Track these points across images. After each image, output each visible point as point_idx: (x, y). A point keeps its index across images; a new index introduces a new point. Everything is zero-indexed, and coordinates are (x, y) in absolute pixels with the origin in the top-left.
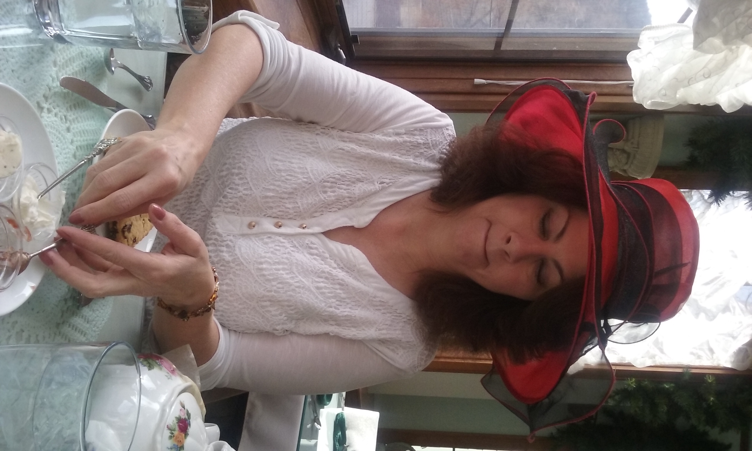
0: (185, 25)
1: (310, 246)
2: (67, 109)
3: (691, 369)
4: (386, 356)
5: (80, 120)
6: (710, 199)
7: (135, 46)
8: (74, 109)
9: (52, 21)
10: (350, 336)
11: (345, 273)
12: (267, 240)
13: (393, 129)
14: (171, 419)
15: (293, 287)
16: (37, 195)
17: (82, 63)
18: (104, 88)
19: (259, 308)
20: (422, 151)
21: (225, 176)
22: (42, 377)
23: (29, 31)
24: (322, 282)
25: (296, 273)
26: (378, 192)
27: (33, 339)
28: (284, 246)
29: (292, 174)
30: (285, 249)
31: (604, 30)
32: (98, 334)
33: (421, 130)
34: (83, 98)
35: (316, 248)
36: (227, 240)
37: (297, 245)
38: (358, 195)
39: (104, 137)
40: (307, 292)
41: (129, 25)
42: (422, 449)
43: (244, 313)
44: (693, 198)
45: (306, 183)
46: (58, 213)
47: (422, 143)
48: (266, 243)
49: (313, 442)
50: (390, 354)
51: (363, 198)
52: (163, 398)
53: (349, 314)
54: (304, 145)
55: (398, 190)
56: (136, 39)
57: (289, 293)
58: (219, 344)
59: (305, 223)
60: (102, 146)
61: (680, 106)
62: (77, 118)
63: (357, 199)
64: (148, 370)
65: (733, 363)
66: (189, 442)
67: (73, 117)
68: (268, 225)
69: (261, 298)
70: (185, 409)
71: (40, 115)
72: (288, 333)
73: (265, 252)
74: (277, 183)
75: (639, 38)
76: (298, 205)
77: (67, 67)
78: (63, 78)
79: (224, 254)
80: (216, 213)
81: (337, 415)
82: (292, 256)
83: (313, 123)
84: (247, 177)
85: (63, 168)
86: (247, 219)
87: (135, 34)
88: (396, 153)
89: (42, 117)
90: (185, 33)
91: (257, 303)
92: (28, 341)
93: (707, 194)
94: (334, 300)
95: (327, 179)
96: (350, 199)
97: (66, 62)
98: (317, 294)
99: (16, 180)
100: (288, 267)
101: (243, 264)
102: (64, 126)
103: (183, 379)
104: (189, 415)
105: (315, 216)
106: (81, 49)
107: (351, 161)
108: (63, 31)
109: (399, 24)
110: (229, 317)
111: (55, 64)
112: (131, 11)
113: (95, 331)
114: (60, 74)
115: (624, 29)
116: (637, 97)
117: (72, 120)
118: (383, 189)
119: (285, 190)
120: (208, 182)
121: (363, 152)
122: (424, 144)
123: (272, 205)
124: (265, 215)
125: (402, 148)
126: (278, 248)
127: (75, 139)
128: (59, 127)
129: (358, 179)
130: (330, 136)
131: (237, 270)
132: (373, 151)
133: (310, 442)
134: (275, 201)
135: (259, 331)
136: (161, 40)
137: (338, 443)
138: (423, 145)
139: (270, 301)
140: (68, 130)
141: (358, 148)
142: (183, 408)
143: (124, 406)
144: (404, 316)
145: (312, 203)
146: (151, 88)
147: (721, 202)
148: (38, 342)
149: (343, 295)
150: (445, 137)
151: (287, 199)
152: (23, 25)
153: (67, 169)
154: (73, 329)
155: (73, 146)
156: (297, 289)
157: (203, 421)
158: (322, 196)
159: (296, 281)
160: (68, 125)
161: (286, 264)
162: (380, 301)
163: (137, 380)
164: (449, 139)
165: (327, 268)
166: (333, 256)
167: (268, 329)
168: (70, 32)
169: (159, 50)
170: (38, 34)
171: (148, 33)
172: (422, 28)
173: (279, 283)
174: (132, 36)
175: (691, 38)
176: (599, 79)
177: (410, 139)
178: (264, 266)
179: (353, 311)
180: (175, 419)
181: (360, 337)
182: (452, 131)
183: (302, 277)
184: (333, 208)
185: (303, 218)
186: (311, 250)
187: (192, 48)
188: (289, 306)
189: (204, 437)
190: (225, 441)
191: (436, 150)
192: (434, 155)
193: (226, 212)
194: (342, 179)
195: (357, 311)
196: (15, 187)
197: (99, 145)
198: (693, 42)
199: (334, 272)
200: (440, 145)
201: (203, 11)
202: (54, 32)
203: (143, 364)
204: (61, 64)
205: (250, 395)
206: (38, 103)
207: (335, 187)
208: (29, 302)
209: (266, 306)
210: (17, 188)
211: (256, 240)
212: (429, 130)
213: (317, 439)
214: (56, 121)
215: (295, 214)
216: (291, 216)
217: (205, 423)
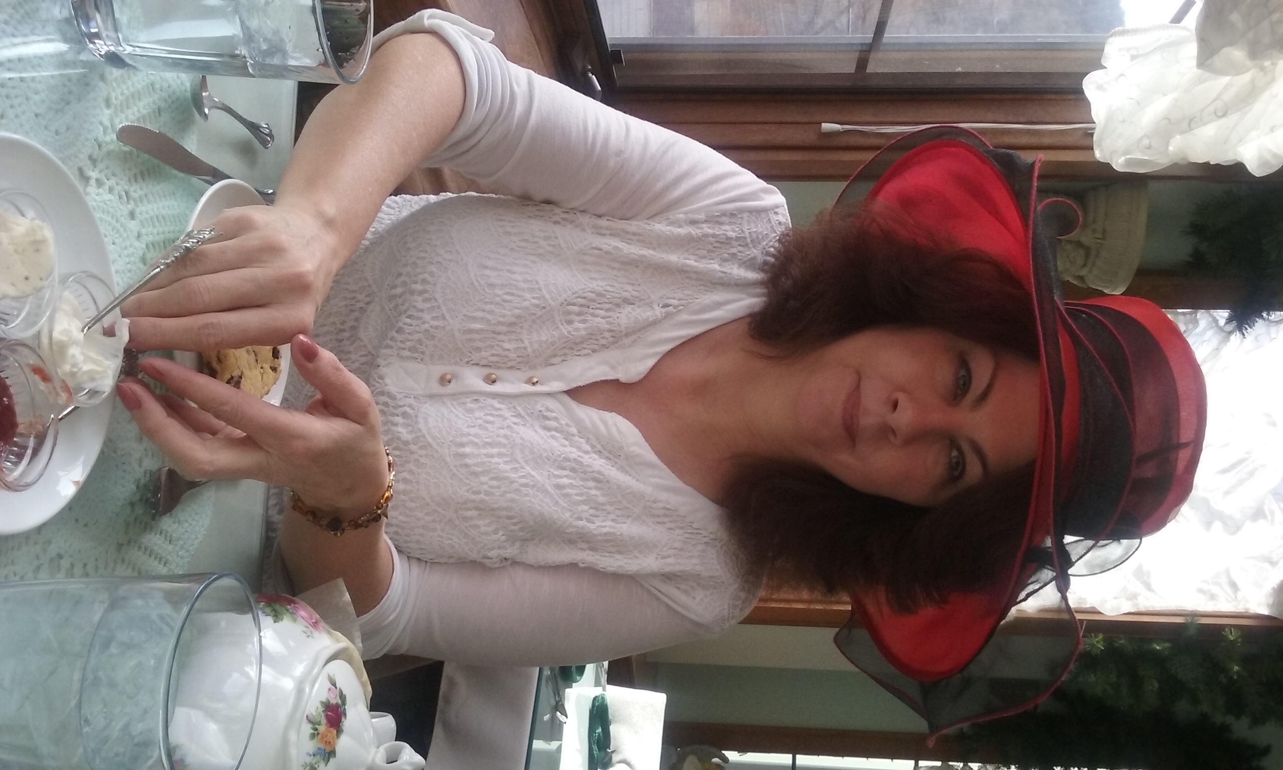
0: (327, 35)
1: (545, 414)
2: (130, 181)
3: (1199, 618)
4: (674, 601)
5: (151, 198)
6: (1228, 325)
7: (242, 70)
8: (142, 180)
9: (102, 30)
10: (614, 567)
11: (603, 461)
12: (471, 406)
13: (686, 213)
14: (313, 706)
15: (515, 485)
16: (80, 326)
17: (154, 103)
18: (192, 144)
19: (459, 521)
20: (734, 250)
21: (400, 296)
22: (95, 635)
23: (63, 47)
24: (566, 476)
25: (521, 461)
26: (660, 321)
27: (78, 570)
28: (500, 416)
29: (515, 291)
30: (503, 421)
31: (1044, 36)
32: (188, 562)
33: (732, 215)
34: (156, 161)
35: (556, 419)
36: (404, 405)
37: (523, 413)
38: (625, 327)
39: (193, 227)
40: (539, 494)
41: (232, 36)
42: (740, 755)
43: (434, 530)
44: (1198, 324)
45: (537, 306)
46: (116, 356)
47: (734, 237)
48: (470, 411)
49: (554, 745)
50: (683, 598)
51: (634, 332)
52: (299, 670)
53: (612, 530)
54: (533, 243)
55: (694, 317)
56: (244, 60)
57: (509, 496)
58: (392, 581)
59: (537, 375)
60: (189, 242)
61: (1176, 165)
62: (146, 196)
63: (624, 333)
64: (273, 622)
65: (1270, 606)
66: (344, 743)
67: (140, 193)
68: (473, 379)
69: (463, 504)
70: (336, 688)
71: (84, 191)
72: (509, 562)
73: (468, 426)
74: (488, 307)
75: (1103, 51)
76: (523, 345)
77: (128, 108)
78: (123, 126)
79: (400, 429)
80: (385, 359)
81: (595, 699)
82: (513, 433)
83: (548, 202)
84: (436, 297)
85: (125, 280)
86: (438, 370)
87: (243, 51)
88: (689, 254)
89: (87, 194)
90: (328, 48)
91: (456, 512)
92: (70, 574)
93: (1224, 318)
94: (586, 508)
95: (573, 299)
96: (613, 334)
97: (127, 100)
98: (556, 497)
99: (45, 301)
100: (507, 451)
101: (431, 446)
102: (125, 209)
103: (331, 636)
104: (342, 697)
105: (553, 363)
106: (152, 78)
107: (613, 268)
108: (121, 46)
109: (692, 30)
110: (407, 535)
111: (108, 103)
112: (236, 11)
113: (182, 557)
114: (117, 121)
115: (1076, 35)
116: (1102, 151)
117: (139, 199)
118: (668, 316)
119: (501, 319)
120: (371, 307)
121: (634, 254)
122: (738, 239)
123: (480, 344)
124: (467, 363)
125: (700, 247)
126: (490, 418)
127: (144, 231)
128: (116, 211)
129: (624, 299)
130: (576, 226)
131: (421, 456)
132: (651, 252)
133: (550, 744)
134: (485, 338)
135: (460, 559)
136: (287, 60)
137: (596, 747)
138: (735, 241)
139: (477, 508)
140: (132, 215)
141: (625, 246)
142: (333, 687)
143: (233, 683)
144: (704, 533)
145: (547, 340)
146: (271, 143)
147: (1248, 331)
148: (87, 575)
149: (601, 499)
150: (772, 227)
151: (505, 334)
152: (52, 37)
153: (131, 282)
154: (144, 553)
155: (140, 242)
156: (523, 488)
157: (367, 707)
158: (565, 329)
159: (521, 474)
160: (130, 207)
161: (504, 446)
162: (665, 508)
163: (255, 639)
164: (780, 230)
165: (574, 453)
166: (583, 431)
167: (474, 556)
168: (132, 48)
169: (282, 76)
170: (79, 53)
171: (265, 48)
172: (731, 37)
173: (493, 479)
174: (238, 54)
175: (1192, 49)
176: (1035, 120)
177: (714, 231)
178: (467, 450)
179: (618, 526)
180: (319, 705)
181: (630, 571)
182: (784, 217)
183: (531, 468)
184: (585, 348)
185: (533, 367)
186: (548, 422)
187: (339, 74)
188: (509, 518)
189: (369, 735)
190: (405, 742)
191: (758, 248)
192: (755, 258)
193: (402, 357)
194: (599, 300)
195: (624, 525)
196: (45, 312)
197: (184, 240)
198: (1196, 55)
199: (586, 459)
200: (764, 241)
201: (357, 10)
202: (106, 48)
203: (264, 613)
204: (119, 102)
205: (445, 666)
206: (80, 170)
207: (587, 313)
208: (71, 507)
209: (471, 518)
210: (48, 314)
211: (453, 405)
212: (745, 215)
213: (561, 740)
214: (111, 200)
215: (519, 359)
216: (510, 364)
217: (371, 713)
